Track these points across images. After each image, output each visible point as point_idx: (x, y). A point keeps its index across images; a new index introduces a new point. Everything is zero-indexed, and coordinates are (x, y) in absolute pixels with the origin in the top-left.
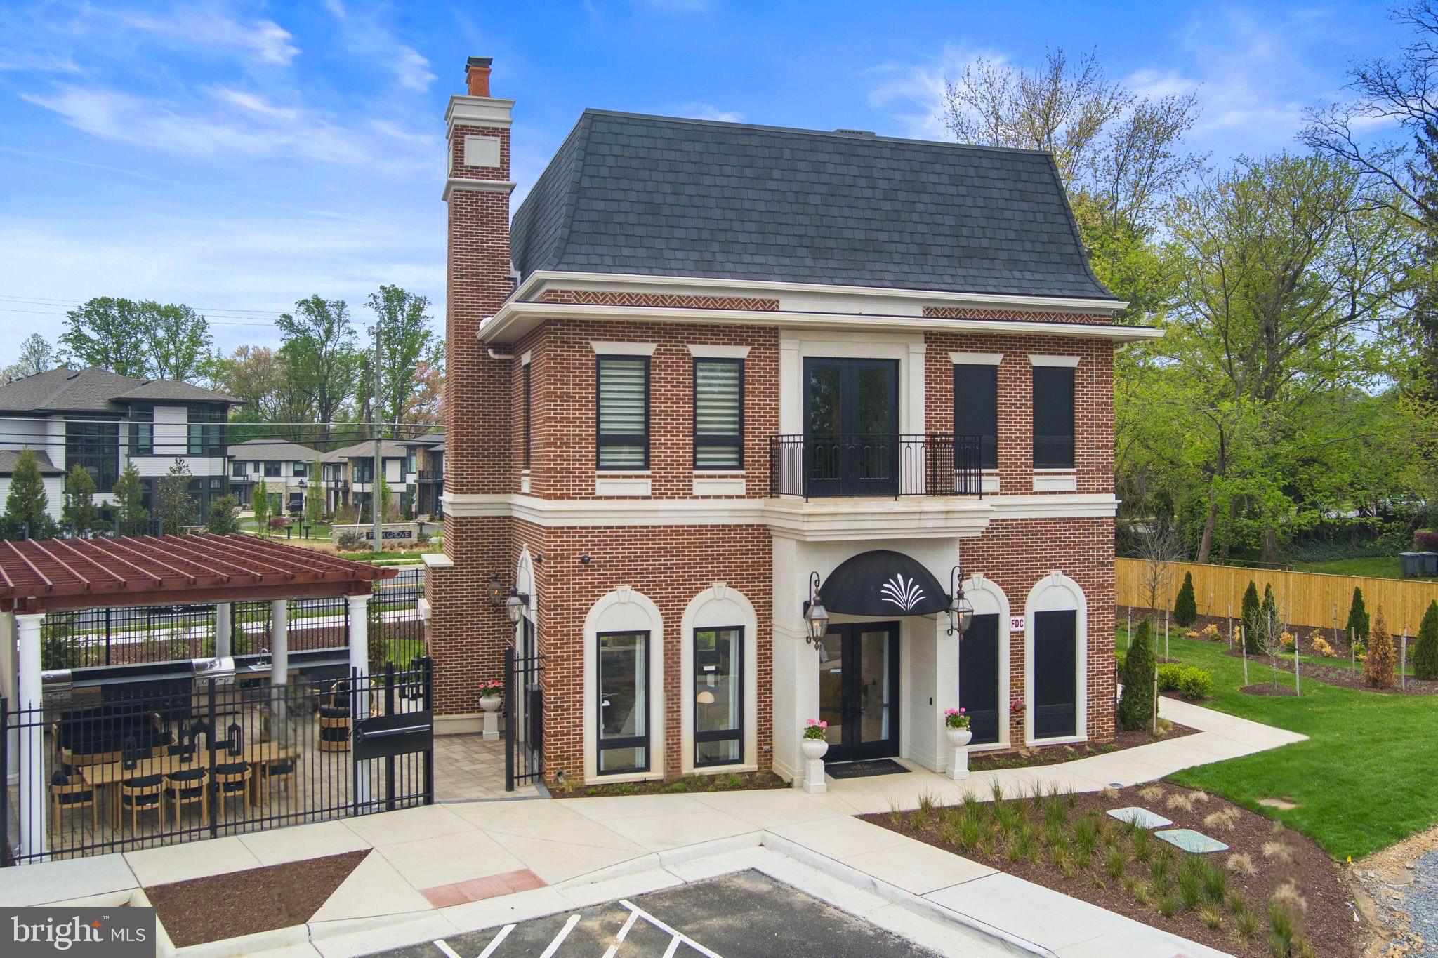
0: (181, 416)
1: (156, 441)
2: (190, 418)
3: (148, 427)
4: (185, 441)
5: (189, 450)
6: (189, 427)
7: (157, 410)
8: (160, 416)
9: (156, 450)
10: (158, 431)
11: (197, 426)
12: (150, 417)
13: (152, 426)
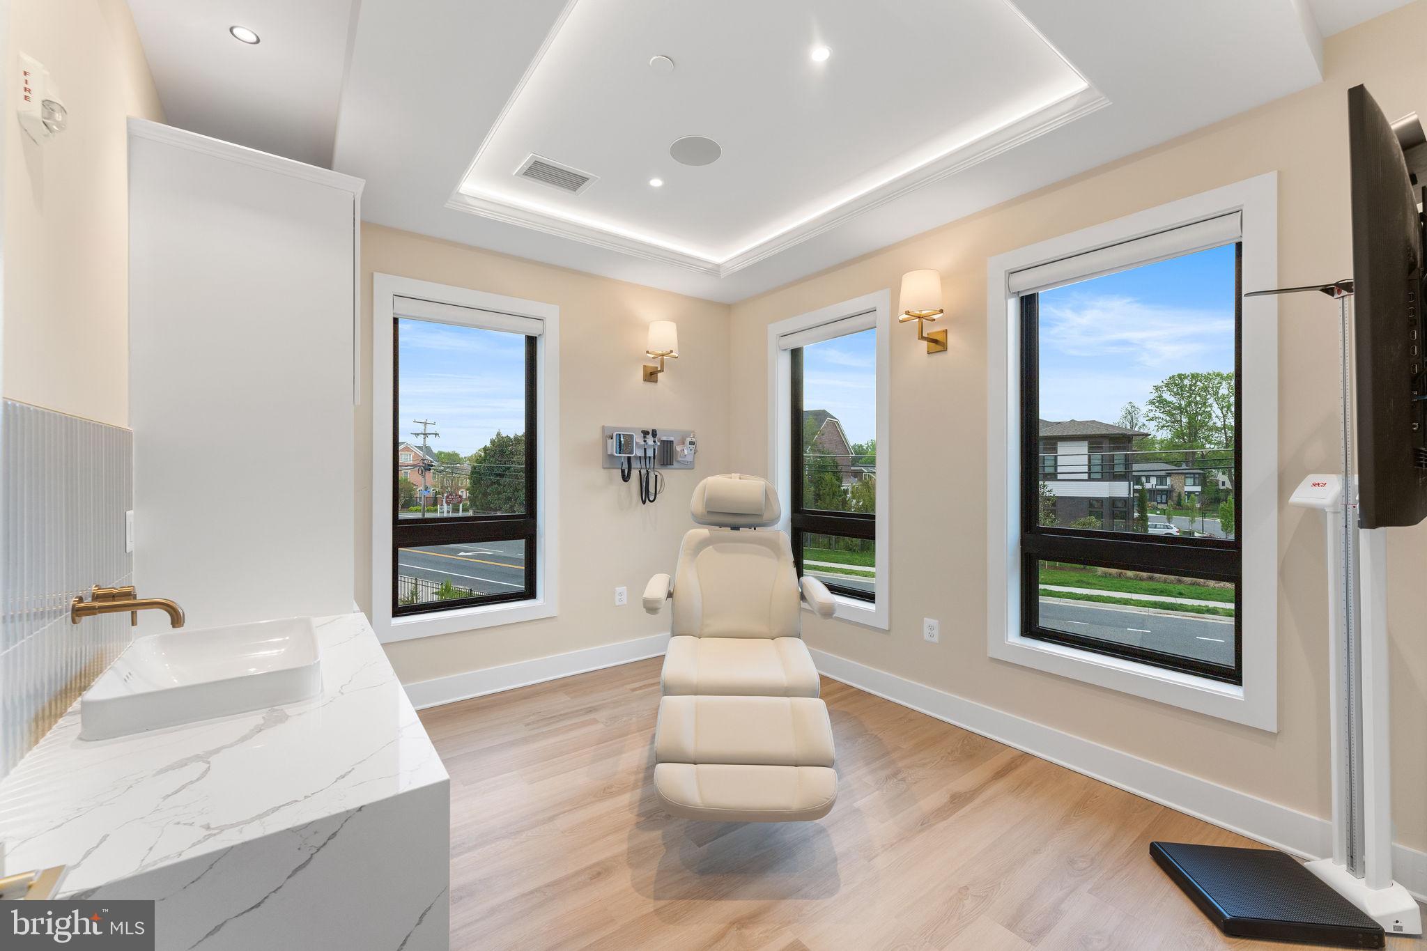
0: (1083, 448)
1: (1060, 470)
2: (1091, 449)
3: (1053, 458)
4: (1086, 469)
5: (1089, 476)
6: (1089, 456)
7: (1059, 444)
8: (1062, 448)
9: (1060, 477)
10: (1060, 461)
11: (1097, 456)
12: (1055, 450)
13: (1056, 457)
